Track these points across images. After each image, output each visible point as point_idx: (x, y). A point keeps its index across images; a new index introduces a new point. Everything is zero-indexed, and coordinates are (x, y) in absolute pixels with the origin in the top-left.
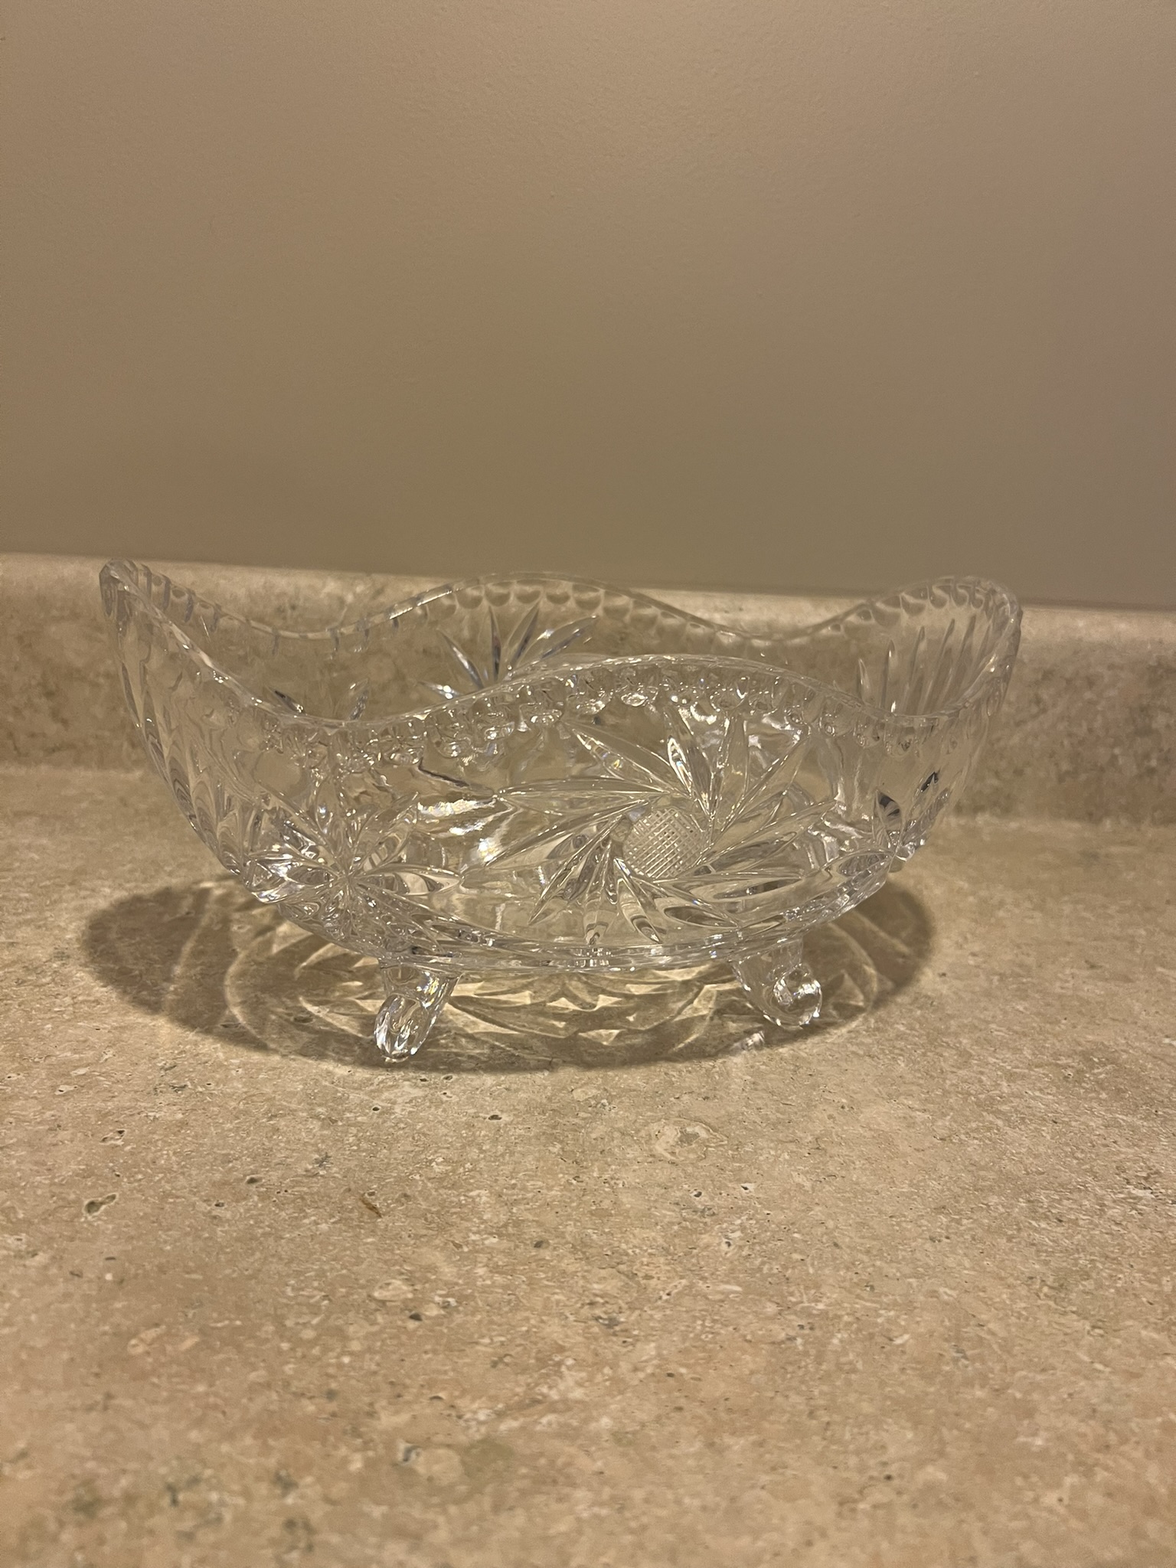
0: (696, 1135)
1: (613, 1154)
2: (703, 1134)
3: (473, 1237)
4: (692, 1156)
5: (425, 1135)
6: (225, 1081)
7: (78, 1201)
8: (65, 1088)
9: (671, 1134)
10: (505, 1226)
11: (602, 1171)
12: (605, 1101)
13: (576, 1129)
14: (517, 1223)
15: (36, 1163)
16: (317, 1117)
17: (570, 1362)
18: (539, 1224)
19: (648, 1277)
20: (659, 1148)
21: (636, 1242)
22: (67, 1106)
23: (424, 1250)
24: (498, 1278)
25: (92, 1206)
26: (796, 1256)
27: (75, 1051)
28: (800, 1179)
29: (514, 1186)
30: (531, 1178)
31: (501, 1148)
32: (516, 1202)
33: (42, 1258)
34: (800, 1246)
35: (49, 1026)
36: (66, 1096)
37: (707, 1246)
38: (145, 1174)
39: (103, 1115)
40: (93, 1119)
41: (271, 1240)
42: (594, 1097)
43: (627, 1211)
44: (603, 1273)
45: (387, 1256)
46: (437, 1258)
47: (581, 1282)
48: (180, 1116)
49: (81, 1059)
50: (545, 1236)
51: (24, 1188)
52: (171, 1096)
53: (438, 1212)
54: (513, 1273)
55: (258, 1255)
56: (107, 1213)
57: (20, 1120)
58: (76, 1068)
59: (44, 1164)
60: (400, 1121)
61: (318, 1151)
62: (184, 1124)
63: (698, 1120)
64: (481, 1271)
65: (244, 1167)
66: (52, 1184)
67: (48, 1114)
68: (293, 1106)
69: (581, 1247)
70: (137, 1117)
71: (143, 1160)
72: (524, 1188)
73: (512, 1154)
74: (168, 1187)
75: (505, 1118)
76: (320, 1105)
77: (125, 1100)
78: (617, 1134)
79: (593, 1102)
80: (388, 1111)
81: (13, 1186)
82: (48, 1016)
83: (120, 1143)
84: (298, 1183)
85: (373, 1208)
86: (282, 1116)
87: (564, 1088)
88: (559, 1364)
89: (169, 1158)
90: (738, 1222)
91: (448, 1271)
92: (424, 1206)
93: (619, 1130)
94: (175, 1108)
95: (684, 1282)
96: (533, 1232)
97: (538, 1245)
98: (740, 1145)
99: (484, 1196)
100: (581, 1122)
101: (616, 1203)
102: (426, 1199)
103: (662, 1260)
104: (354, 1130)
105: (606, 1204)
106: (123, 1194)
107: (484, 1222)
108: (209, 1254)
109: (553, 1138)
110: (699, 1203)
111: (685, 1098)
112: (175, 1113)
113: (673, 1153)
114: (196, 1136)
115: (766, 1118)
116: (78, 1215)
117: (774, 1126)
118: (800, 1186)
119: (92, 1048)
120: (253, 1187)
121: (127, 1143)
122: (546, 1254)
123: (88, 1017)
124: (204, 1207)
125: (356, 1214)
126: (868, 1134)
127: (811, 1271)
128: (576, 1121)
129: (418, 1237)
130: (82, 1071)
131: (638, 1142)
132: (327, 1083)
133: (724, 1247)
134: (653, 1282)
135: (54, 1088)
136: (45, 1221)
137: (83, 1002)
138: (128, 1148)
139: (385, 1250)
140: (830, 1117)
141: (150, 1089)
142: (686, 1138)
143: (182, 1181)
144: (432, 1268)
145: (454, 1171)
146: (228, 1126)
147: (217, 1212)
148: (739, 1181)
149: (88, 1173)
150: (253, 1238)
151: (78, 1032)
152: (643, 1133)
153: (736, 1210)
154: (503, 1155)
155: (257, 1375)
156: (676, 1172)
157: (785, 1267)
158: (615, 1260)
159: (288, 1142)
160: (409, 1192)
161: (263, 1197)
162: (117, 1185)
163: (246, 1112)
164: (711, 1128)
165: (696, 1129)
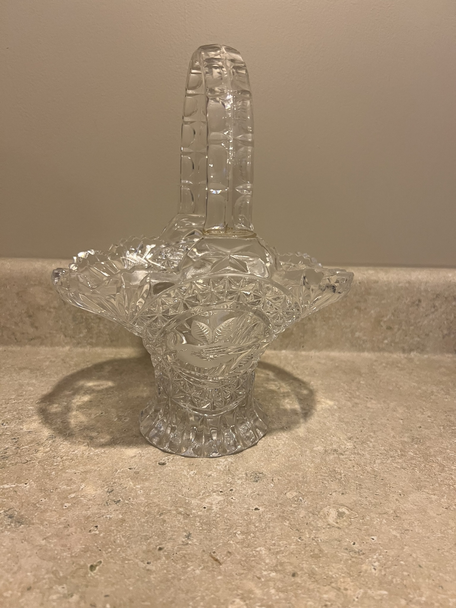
0: (344, 513)
1: (312, 525)
2: (347, 512)
3: (265, 573)
4: (346, 524)
5: (229, 520)
6: (137, 496)
7: (85, 565)
8: (67, 505)
9: (333, 513)
10: (276, 566)
11: (310, 533)
12: (301, 498)
13: (293, 513)
14: (282, 564)
15: (63, 546)
16: (180, 513)
18: (291, 564)
19: (346, 589)
20: (331, 520)
21: (335, 570)
22: (70, 514)
23: (245, 581)
24: (281, 595)
25: (92, 568)
26: (405, 573)
27: (68, 485)
28: (394, 533)
29: (274, 545)
30: (280, 539)
31: (264, 525)
32: (278, 553)
33: (75, 598)
34: (405, 568)
35: (53, 473)
36: (68, 508)
37: (366, 571)
38: (112, 548)
39: (87, 518)
40: (83, 521)
41: (176, 580)
42: (296, 496)
43: (326, 554)
44: (326, 588)
45: (230, 586)
46: (250, 585)
47: (318, 594)
48: (121, 516)
49: (71, 489)
50: (296, 570)
51: (60, 559)
52: (115, 506)
53: (245, 561)
54: (286, 591)
55: (172, 590)
56: (100, 571)
57: (51, 523)
58: (70, 494)
59: (66, 546)
60: (217, 513)
61: (185, 531)
62: (123, 521)
63: (343, 505)
64: (273, 591)
65: (155, 541)
66: (72, 557)
67: (63, 518)
68: (169, 508)
69: (312, 575)
70: (102, 518)
71: (110, 541)
72: (279, 545)
73: (269, 528)
74: (124, 555)
75: (261, 509)
76: (180, 507)
77: (94, 509)
78: (310, 515)
79: (296, 499)
80: (210, 509)
81: (55, 558)
82: (52, 467)
83: (97, 532)
84: (180, 549)
85: (217, 560)
86: (166, 513)
87: (282, 493)
89: (121, 540)
90: (375, 557)
91: (258, 592)
92: (239, 557)
93: (311, 512)
94: (117, 512)
95: (362, 591)
96: (290, 569)
97: (294, 575)
98: (363, 517)
99: (263, 551)
100: (294, 509)
101: (321, 551)
102: (238, 554)
103: (349, 579)
104: (198, 519)
105: (317, 551)
106: (105, 560)
107: (267, 564)
108: (150, 590)
109: (284, 518)
110: (356, 547)
111: (334, 494)
112: (118, 515)
113: (337, 523)
114: (130, 527)
115: (370, 502)
116: (87, 573)
117: (375, 505)
118: (396, 537)
119: (75, 483)
120: (161, 552)
121: (100, 532)
122: (298, 580)
123: (70, 467)
124: (142, 565)
125: (210, 564)
126: (415, 508)
127: (414, 580)
128: (291, 509)
129: (240, 574)
130: (73, 495)
131: (320, 518)
132: (180, 496)
133: (373, 571)
134: (349, 592)
135: (62, 505)
136: (73, 577)
137: (66, 460)
138: (101, 535)
139: (228, 583)
140: (397, 500)
141: (105, 503)
142: (340, 515)
143: (129, 551)
144: (251, 592)
145: (247, 538)
146: (143, 520)
147: (149, 567)
148: (369, 535)
149: (86, 550)
150: (168, 580)
151: (67, 475)
152: (321, 513)
153: (374, 551)
154: (265, 528)
156: (342, 533)
157: (403, 580)
158: (329, 581)
159: (171, 527)
160: (230, 551)
161: (168, 557)
162: (101, 555)
163: (149, 513)
164: (349, 509)
165: (343, 510)
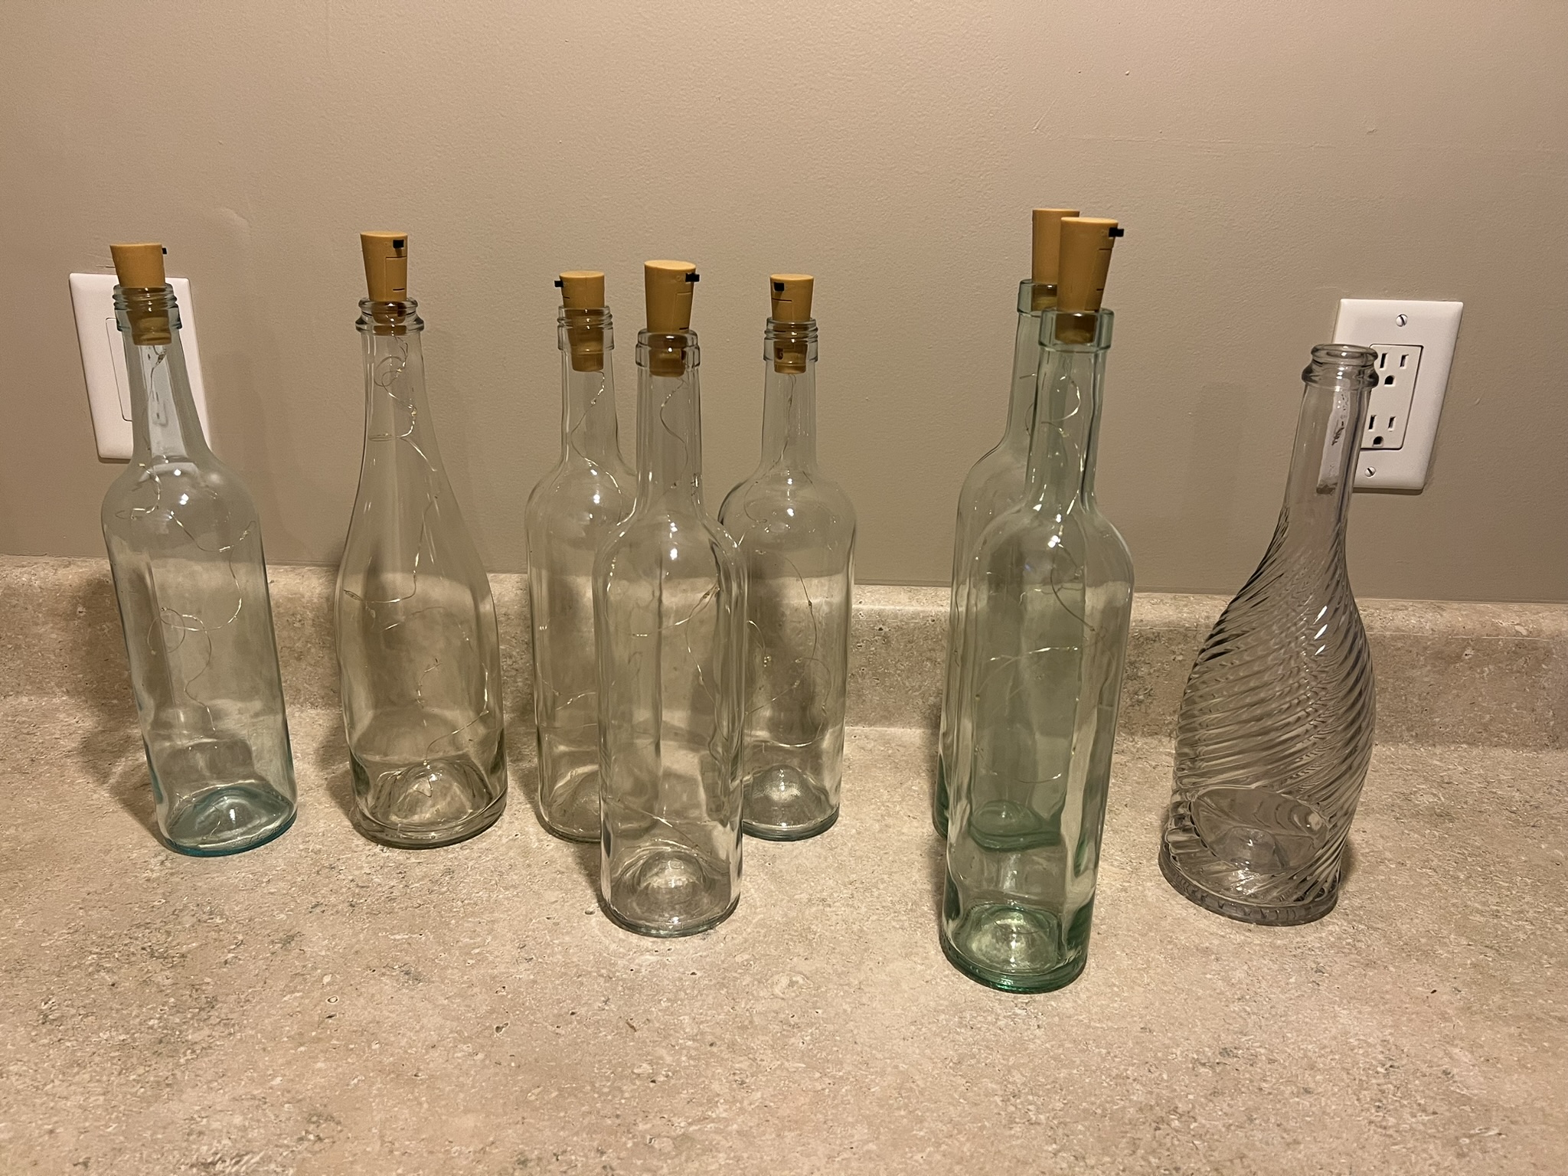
0: (797, 982)
1: (753, 995)
2: (801, 981)
3: (681, 1041)
4: (793, 994)
5: (658, 985)
6: (552, 954)
7: (491, 1026)
8: (471, 962)
9: (784, 982)
10: (696, 1035)
11: (746, 1004)
12: (752, 962)
13: (735, 979)
14: (703, 1034)
15: (466, 1006)
16: (602, 976)
17: (722, 1101)
18: (713, 1034)
19: (762, 1060)
20: (777, 990)
21: (759, 1042)
22: (474, 972)
23: (657, 1048)
24: (692, 1062)
25: (498, 1029)
26: (835, 1049)
27: (471, 938)
28: (846, 1007)
29: (701, 1014)
30: (710, 1009)
31: (696, 992)
32: (702, 1022)
33: (480, 1056)
34: (838, 1043)
35: (453, 921)
36: (472, 966)
37: (793, 1044)
38: (520, 1011)
39: (493, 978)
40: (489, 981)
41: (585, 1044)
42: (746, 960)
43: (756, 1026)
44: (742, 1059)
45: (640, 1052)
46: (662, 1052)
47: (730, 1063)
48: (532, 977)
49: (475, 943)
50: (716, 1040)
51: (463, 1020)
52: (526, 965)
53: (664, 1029)
54: (699, 1059)
55: (579, 1053)
56: (506, 1032)
57: (453, 982)
58: (474, 948)
59: (470, 1006)
60: (644, 977)
61: (604, 996)
62: (535, 982)
63: (801, 973)
64: (684, 1059)
65: (567, 1006)
66: (477, 1017)
67: (466, 977)
68: (589, 969)
69: (732, 1046)
70: (510, 978)
71: (518, 1002)
72: (706, 1015)
73: (701, 995)
74: (532, 1018)
75: (699, 974)
76: (603, 968)
77: (502, 968)
78: (756, 983)
79: (745, 963)
80: (639, 971)
81: (458, 1019)
82: (451, 915)
83: (505, 993)
84: (596, 1014)
85: (632, 1027)
86: (585, 975)
87: (731, 954)
88: (717, 1102)
89: (530, 1003)
90: (810, 1031)
91: (669, 1059)
92: (657, 1025)
93: (757, 980)
94: (529, 972)
95: (779, 1063)
96: (709, 1038)
97: (711, 1045)
98: (819, 987)
99: (686, 1019)
100: (738, 976)
101: (751, 1022)
102: (658, 1022)
103: (770, 1051)
104: (621, 983)
105: (746, 1023)
106: (511, 1023)
107: (685, 1033)
108: (557, 1052)
109: (723, 986)
110: (792, 1021)
111: (795, 959)
112: (529, 975)
113: (783, 993)
114: (542, 988)
115: (835, 971)
116: (492, 1034)
117: (839, 975)
118: (845, 1011)
119: (479, 936)
120: (573, 1016)
121: (508, 993)
122: (715, 1049)
123: (473, 914)
124: (550, 1028)
125: (624, 1031)
126: (889, 979)
127: (840, 1056)
128: (735, 975)
129: (654, 1042)
130: (477, 951)
131: (766, 987)
132: (605, 955)
133: (801, 1044)
134: (764, 1063)
135: (465, 961)
136: (478, 1037)
137: (469, 904)
138: (509, 996)
139: (639, 1049)
140: (871, 969)
141: (515, 960)
142: (792, 984)
143: (539, 1015)
144: (661, 1058)
145: (672, 1006)
146: (557, 982)
147: (558, 1030)
148: (814, 1008)
149: (492, 1011)
150: (577, 1044)
151: (469, 925)
152: (769, 982)
153: (810, 1025)
154: (697, 996)
155: (585, 1108)
156: (784, 1004)
157: (828, 1054)
158: (748, 1051)
159: (588, 991)
160: (649, 1018)
161: (579, 1022)
162: (508, 1018)
163: (565, 974)
164: (806, 978)
165: (799, 979)
